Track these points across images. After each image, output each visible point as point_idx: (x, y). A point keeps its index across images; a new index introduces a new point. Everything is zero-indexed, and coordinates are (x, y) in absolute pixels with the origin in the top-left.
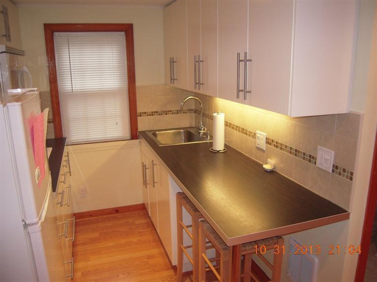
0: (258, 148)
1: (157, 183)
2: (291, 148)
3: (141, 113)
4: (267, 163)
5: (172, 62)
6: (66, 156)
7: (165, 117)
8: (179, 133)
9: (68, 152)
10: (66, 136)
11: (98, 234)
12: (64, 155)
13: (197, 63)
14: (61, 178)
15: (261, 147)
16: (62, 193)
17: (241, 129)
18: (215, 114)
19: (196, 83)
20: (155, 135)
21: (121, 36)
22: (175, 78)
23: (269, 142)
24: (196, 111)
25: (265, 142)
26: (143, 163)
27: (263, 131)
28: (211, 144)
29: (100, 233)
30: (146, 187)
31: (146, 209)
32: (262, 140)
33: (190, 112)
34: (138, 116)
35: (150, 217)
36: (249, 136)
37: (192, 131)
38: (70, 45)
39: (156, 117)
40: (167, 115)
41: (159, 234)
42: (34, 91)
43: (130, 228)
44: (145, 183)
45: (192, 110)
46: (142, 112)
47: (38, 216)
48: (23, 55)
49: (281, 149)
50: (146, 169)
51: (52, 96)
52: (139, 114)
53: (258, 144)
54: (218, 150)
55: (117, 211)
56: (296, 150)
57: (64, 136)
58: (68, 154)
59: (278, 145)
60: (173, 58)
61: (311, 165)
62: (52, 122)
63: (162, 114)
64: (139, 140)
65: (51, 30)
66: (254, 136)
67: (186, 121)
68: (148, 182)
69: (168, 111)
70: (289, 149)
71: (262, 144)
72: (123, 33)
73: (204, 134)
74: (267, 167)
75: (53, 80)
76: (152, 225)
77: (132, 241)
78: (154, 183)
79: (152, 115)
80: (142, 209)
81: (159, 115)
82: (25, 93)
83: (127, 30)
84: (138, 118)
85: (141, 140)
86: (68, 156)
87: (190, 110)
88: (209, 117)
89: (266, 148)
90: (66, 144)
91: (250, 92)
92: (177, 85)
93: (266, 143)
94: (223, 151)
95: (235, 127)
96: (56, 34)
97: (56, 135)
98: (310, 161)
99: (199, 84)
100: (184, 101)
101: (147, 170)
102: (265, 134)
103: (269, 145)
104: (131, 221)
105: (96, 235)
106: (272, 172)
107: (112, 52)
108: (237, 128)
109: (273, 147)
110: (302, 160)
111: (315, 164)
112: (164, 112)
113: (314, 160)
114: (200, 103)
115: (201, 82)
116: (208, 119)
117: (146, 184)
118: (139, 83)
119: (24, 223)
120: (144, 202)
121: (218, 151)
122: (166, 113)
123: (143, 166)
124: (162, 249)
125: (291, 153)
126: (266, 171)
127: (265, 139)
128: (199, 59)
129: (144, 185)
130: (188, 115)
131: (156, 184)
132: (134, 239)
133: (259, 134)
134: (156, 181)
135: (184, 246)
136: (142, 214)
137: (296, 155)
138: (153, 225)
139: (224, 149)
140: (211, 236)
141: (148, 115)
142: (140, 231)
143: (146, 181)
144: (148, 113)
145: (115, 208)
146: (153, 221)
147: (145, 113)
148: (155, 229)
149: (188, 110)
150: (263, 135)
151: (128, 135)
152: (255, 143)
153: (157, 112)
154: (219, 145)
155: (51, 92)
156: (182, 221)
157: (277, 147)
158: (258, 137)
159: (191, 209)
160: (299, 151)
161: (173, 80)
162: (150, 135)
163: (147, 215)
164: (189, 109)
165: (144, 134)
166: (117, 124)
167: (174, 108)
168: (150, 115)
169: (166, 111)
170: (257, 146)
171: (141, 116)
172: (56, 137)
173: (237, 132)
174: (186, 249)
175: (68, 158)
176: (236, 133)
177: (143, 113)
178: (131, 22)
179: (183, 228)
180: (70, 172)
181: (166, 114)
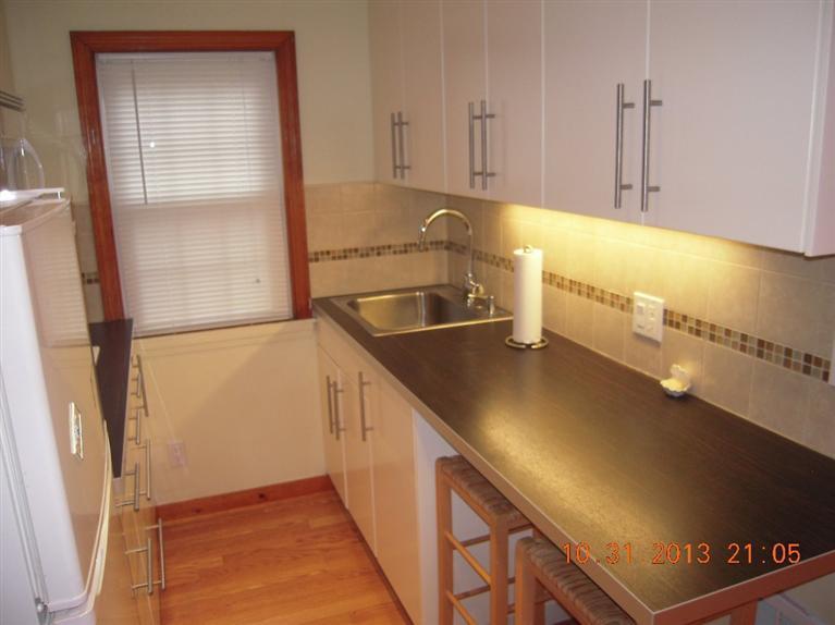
0: (639, 337)
1: (372, 429)
2: (744, 337)
3: (316, 254)
4: (668, 376)
5: (398, 123)
6: (135, 367)
7: (376, 263)
8: (414, 300)
9: (138, 357)
10: (131, 316)
11: (220, 558)
12: (131, 366)
13: (477, 123)
14: (130, 428)
15: (649, 335)
16: (135, 473)
17: (584, 290)
18: (519, 252)
19: (475, 174)
20: (354, 305)
21: (265, 62)
22: (406, 164)
23: (670, 319)
24: (449, 246)
25: (661, 320)
26: (328, 378)
27: (655, 294)
28: (507, 328)
29: (224, 557)
30: (338, 438)
31: (333, 488)
32: (652, 315)
33: (437, 249)
34: (311, 260)
35: (346, 512)
36: (612, 304)
37: (442, 293)
38: (138, 92)
39: (355, 262)
40: (381, 258)
41: (376, 555)
42: (55, 195)
43: (300, 541)
44: (334, 426)
45: (442, 242)
46: (319, 250)
47: (85, 584)
48: (18, 109)
49: (712, 338)
50: (336, 391)
51: (94, 214)
52: (313, 257)
53: (640, 327)
54: (528, 342)
55: (262, 496)
56: (761, 343)
57: (128, 313)
58: (139, 361)
59: (702, 329)
60: (400, 115)
61: (814, 382)
62: (96, 281)
63: (368, 255)
64: (313, 320)
65: (88, 48)
66: (626, 304)
67: (427, 271)
68: (342, 425)
69: (384, 247)
70: (738, 340)
71: (653, 326)
72: (270, 55)
73: (478, 301)
74: (673, 385)
75: (97, 176)
76: (353, 532)
77: (305, 576)
78: (364, 430)
79: (345, 257)
80: (323, 489)
81: (362, 256)
82: (30, 202)
83: (281, 47)
84: (312, 266)
85: (320, 320)
86: (139, 366)
87: (437, 243)
88: (491, 258)
89: (664, 337)
90: (133, 335)
91: (657, 189)
92: (409, 181)
93: (665, 322)
94: (540, 345)
95: (567, 283)
96: (102, 58)
97: (106, 313)
98: (807, 370)
99: (486, 174)
100: (429, 221)
101: (340, 395)
102: (660, 301)
103: (674, 330)
104: (298, 519)
105: (214, 561)
106: (685, 398)
107: (244, 104)
108: (574, 286)
109: (686, 334)
110: (781, 367)
111: (826, 376)
112: (372, 249)
113: (822, 369)
114: (467, 227)
115: (488, 171)
116: (484, 265)
117: (338, 430)
118: (310, 179)
119: (40, 608)
120: (330, 473)
121: (529, 346)
122: (379, 251)
123: (329, 386)
124: (386, 593)
125: (743, 348)
126: (669, 396)
127: (662, 313)
128: (483, 109)
129: (332, 432)
130: (432, 254)
131: (369, 434)
132: (312, 569)
133: (642, 299)
134: (368, 425)
135: (456, 593)
136: (324, 501)
137: (760, 354)
138: (356, 530)
139: (543, 341)
140: (560, 585)
141: (334, 258)
142: (327, 545)
143: (337, 423)
144: (334, 252)
145: (256, 490)
146: (355, 518)
147: (328, 253)
148: (362, 539)
149: (431, 243)
150: (654, 302)
151: (287, 309)
152: (630, 324)
153: (356, 250)
154: (530, 331)
155: (91, 206)
156: (451, 532)
157: (698, 333)
158: (640, 308)
159: (487, 507)
160: (770, 346)
161: (400, 168)
162: (343, 305)
163: (338, 504)
164: (434, 240)
165: (328, 306)
166: (258, 281)
167: (398, 240)
168: (340, 258)
169: (378, 248)
170: (639, 331)
171: (317, 260)
172: (106, 318)
173: (574, 296)
174: (462, 601)
175: (141, 371)
176: (569, 299)
177: (322, 253)
178: (289, 28)
179: (455, 548)
180: (145, 407)
181: (379, 254)
